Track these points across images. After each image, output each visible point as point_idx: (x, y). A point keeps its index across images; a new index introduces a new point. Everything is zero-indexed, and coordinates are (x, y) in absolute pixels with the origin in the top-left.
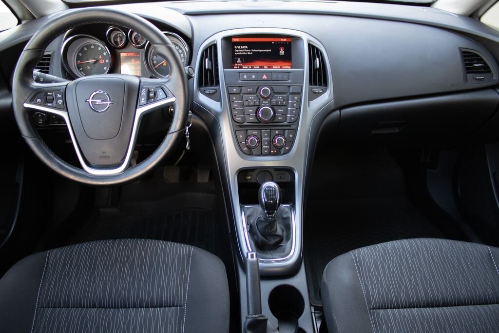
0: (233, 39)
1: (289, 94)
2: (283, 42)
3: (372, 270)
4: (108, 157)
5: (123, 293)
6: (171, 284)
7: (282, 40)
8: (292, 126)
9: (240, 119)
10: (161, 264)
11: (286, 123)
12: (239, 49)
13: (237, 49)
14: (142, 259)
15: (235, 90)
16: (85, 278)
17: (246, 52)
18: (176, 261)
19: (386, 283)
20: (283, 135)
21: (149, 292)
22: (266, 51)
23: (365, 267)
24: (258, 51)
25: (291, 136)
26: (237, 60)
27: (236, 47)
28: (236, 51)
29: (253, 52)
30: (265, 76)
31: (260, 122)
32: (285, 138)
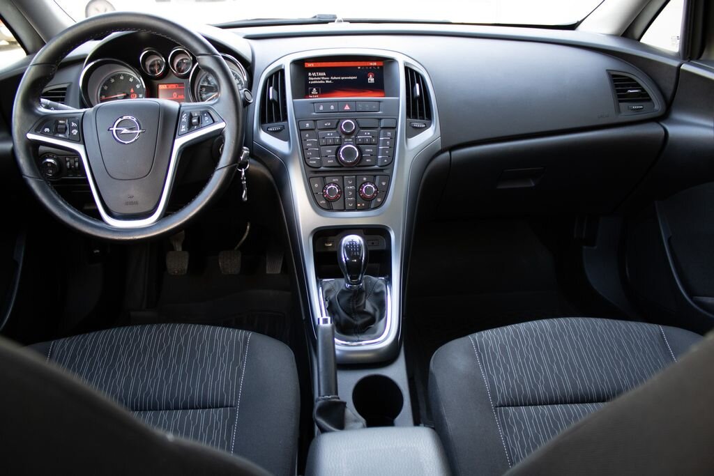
0: (306, 64)
1: (379, 129)
2: (372, 66)
3: (498, 357)
4: (136, 203)
5: (152, 391)
6: (219, 377)
7: (371, 64)
8: (384, 172)
9: (315, 162)
10: (206, 353)
11: (376, 167)
12: (314, 77)
13: (312, 76)
14: (181, 347)
15: (308, 125)
16: (101, 372)
17: (323, 80)
18: (227, 349)
19: (518, 373)
20: (373, 183)
21: (188, 389)
22: (350, 78)
23: (488, 353)
24: (339, 78)
25: (384, 184)
26: (312, 90)
27: (310, 74)
28: (310, 79)
29: (332, 80)
30: (347, 106)
31: (342, 166)
32: (375, 187)
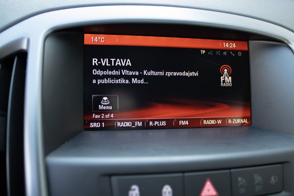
0: (86, 36)
2: (228, 51)
7: (227, 45)
12: (104, 68)
13: (100, 67)
17: (126, 77)
22: (184, 74)
24: (162, 73)
26: (99, 101)
27: (95, 61)
28: (95, 72)
29: (146, 78)
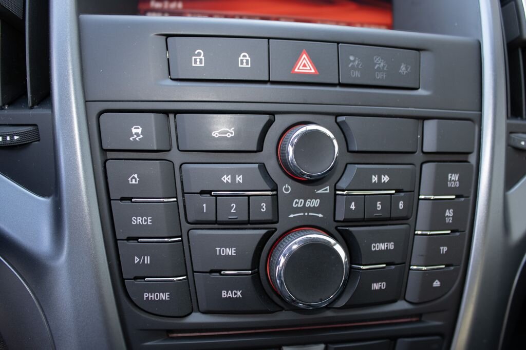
1: (418, 157)
9: (164, 296)
11: (401, 305)
15: (137, 130)
